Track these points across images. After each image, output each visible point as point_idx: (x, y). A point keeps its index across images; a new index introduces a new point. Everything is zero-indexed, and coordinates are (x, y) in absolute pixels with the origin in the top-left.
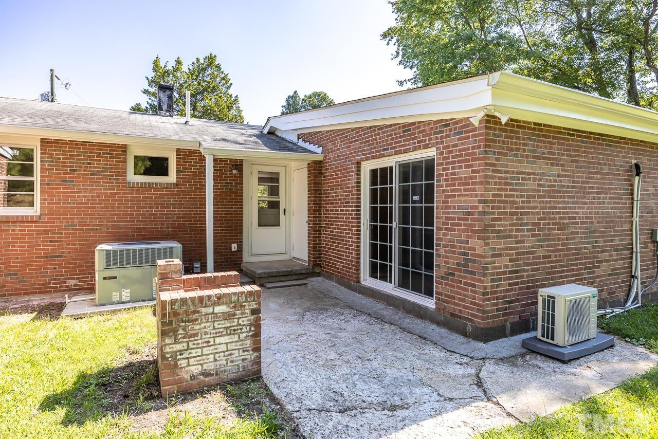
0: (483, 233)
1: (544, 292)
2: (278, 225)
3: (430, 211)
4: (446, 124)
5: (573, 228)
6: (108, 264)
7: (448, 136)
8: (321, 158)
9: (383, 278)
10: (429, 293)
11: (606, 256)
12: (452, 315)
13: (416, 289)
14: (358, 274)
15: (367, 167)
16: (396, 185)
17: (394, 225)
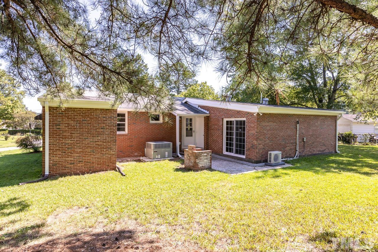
0: (257, 139)
1: (269, 152)
2: (192, 136)
3: (244, 134)
4: (249, 113)
5: (279, 138)
6: (155, 148)
7: (249, 116)
8: (209, 115)
9: (230, 151)
10: (244, 154)
11: (288, 145)
12: (250, 159)
13: (240, 154)
14: (222, 151)
15: (225, 120)
16: (235, 126)
17: (234, 137)
